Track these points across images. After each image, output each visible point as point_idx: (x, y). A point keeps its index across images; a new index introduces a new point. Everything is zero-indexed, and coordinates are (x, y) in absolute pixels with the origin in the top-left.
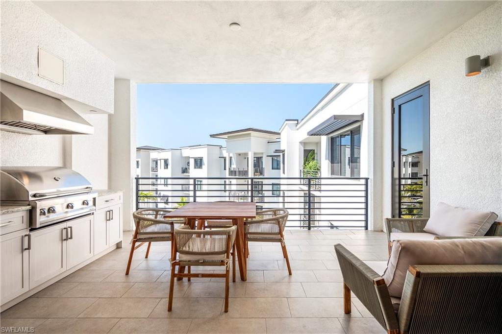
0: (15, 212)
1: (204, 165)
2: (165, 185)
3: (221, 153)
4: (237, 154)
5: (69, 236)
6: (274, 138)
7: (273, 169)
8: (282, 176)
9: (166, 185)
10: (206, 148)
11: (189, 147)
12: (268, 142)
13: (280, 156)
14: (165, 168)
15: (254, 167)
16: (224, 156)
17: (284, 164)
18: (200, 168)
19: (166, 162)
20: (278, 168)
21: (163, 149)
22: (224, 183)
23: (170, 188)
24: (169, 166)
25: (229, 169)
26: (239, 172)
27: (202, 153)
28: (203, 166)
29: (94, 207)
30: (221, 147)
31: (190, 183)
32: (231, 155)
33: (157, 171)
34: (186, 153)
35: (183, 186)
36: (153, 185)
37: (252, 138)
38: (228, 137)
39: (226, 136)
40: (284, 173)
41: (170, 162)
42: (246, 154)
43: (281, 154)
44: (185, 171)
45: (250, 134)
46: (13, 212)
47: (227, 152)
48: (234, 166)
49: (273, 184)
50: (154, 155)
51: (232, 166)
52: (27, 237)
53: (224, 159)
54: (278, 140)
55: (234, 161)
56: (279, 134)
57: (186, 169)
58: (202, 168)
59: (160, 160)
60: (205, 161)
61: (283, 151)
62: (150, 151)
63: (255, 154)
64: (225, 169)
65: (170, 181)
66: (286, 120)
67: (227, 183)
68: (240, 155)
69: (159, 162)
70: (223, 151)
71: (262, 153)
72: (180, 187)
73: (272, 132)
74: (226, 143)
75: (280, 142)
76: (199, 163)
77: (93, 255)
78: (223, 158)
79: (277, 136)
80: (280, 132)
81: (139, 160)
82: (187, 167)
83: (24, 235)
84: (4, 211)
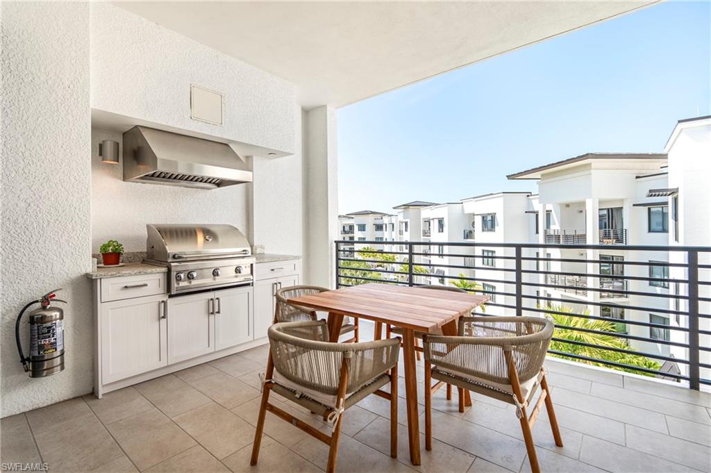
0: (149, 274)
1: (498, 225)
2: (439, 255)
3: (530, 204)
4: (561, 205)
5: (216, 310)
6: (654, 166)
7: (650, 231)
8: (672, 243)
9: (441, 255)
10: (502, 198)
11: (474, 198)
12: (637, 177)
13: (666, 203)
14: (439, 232)
15: (600, 228)
16: (536, 210)
17: (676, 219)
18: (491, 230)
19: (441, 222)
20: (665, 230)
21: (437, 204)
22: (535, 257)
23: (445, 261)
24: (444, 228)
25: (545, 232)
26: (566, 237)
27: (494, 206)
28: (496, 227)
29: (251, 277)
30: (529, 194)
31: (476, 254)
32: (549, 207)
33: (430, 236)
34: (470, 208)
35: (466, 258)
36: (426, 254)
37: (592, 171)
38: (542, 175)
39: (538, 175)
40: (677, 239)
41: (446, 222)
42: (583, 204)
43: (670, 199)
44: (469, 234)
45: (590, 164)
46: (146, 273)
47: (540, 203)
48: (555, 227)
49: (651, 264)
50: (426, 213)
51: (552, 227)
52: (163, 304)
53: (535, 214)
54: (664, 170)
55: (554, 216)
56: (664, 156)
57: (471, 232)
58: (494, 231)
59: (433, 219)
60: (500, 219)
61: (674, 192)
62: (422, 208)
63: (600, 202)
64: (537, 232)
65: (446, 250)
66: (679, 122)
67: (541, 256)
68: (568, 206)
69: (432, 222)
70: (533, 201)
71: (622, 200)
72: (460, 262)
73: (647, 155)
74: (538, 186)
75: (667, 173)
76: (489, 223)
77: (252, 339)
78: (534, 212)
79: (661, 162)
80: (665, 152)
81: (408, 220)
82: (472, 229)
83: (161, 300)
84: (136, 272)
